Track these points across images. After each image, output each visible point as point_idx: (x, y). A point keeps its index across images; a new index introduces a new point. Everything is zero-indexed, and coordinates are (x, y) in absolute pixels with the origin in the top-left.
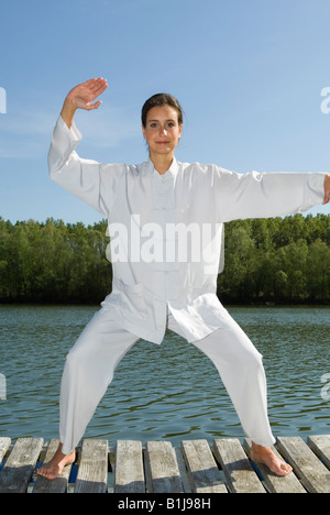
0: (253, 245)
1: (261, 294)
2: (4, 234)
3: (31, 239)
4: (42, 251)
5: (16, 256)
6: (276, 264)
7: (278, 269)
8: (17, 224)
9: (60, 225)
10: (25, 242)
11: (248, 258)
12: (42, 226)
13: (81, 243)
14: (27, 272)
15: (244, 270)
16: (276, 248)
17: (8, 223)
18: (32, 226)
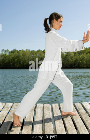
0: (74, 55)
1: (75, 66)
2: (17, 53)
3: (23, 54)
4: (25, 57)
5: (19, 58)
6: (79, 59)
7: (79, 60)
8: (19, 50)
9: (29, 51)
10: (21, 55)
11: (72, 58)
12: (25, 51)
13: (34, 55)
14: (22, 62)
15: (71, 61)
16: (79, 55)
17: (17, 50)
18: (23, 51)
